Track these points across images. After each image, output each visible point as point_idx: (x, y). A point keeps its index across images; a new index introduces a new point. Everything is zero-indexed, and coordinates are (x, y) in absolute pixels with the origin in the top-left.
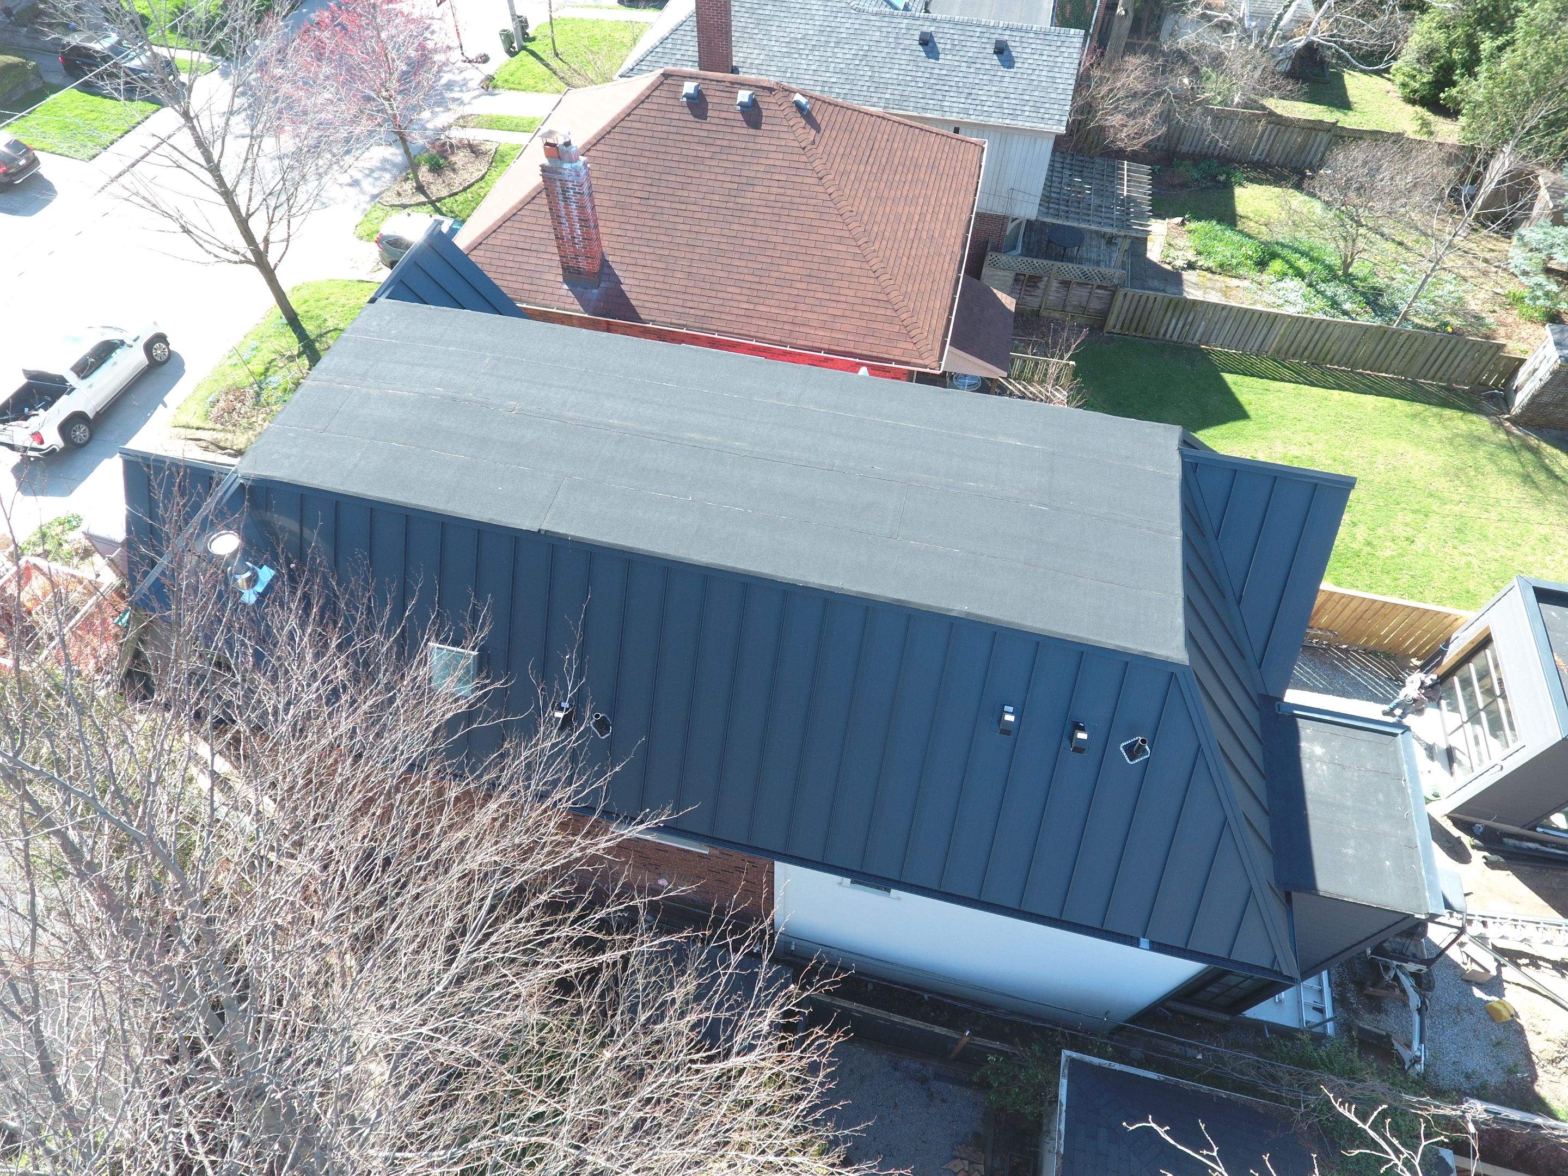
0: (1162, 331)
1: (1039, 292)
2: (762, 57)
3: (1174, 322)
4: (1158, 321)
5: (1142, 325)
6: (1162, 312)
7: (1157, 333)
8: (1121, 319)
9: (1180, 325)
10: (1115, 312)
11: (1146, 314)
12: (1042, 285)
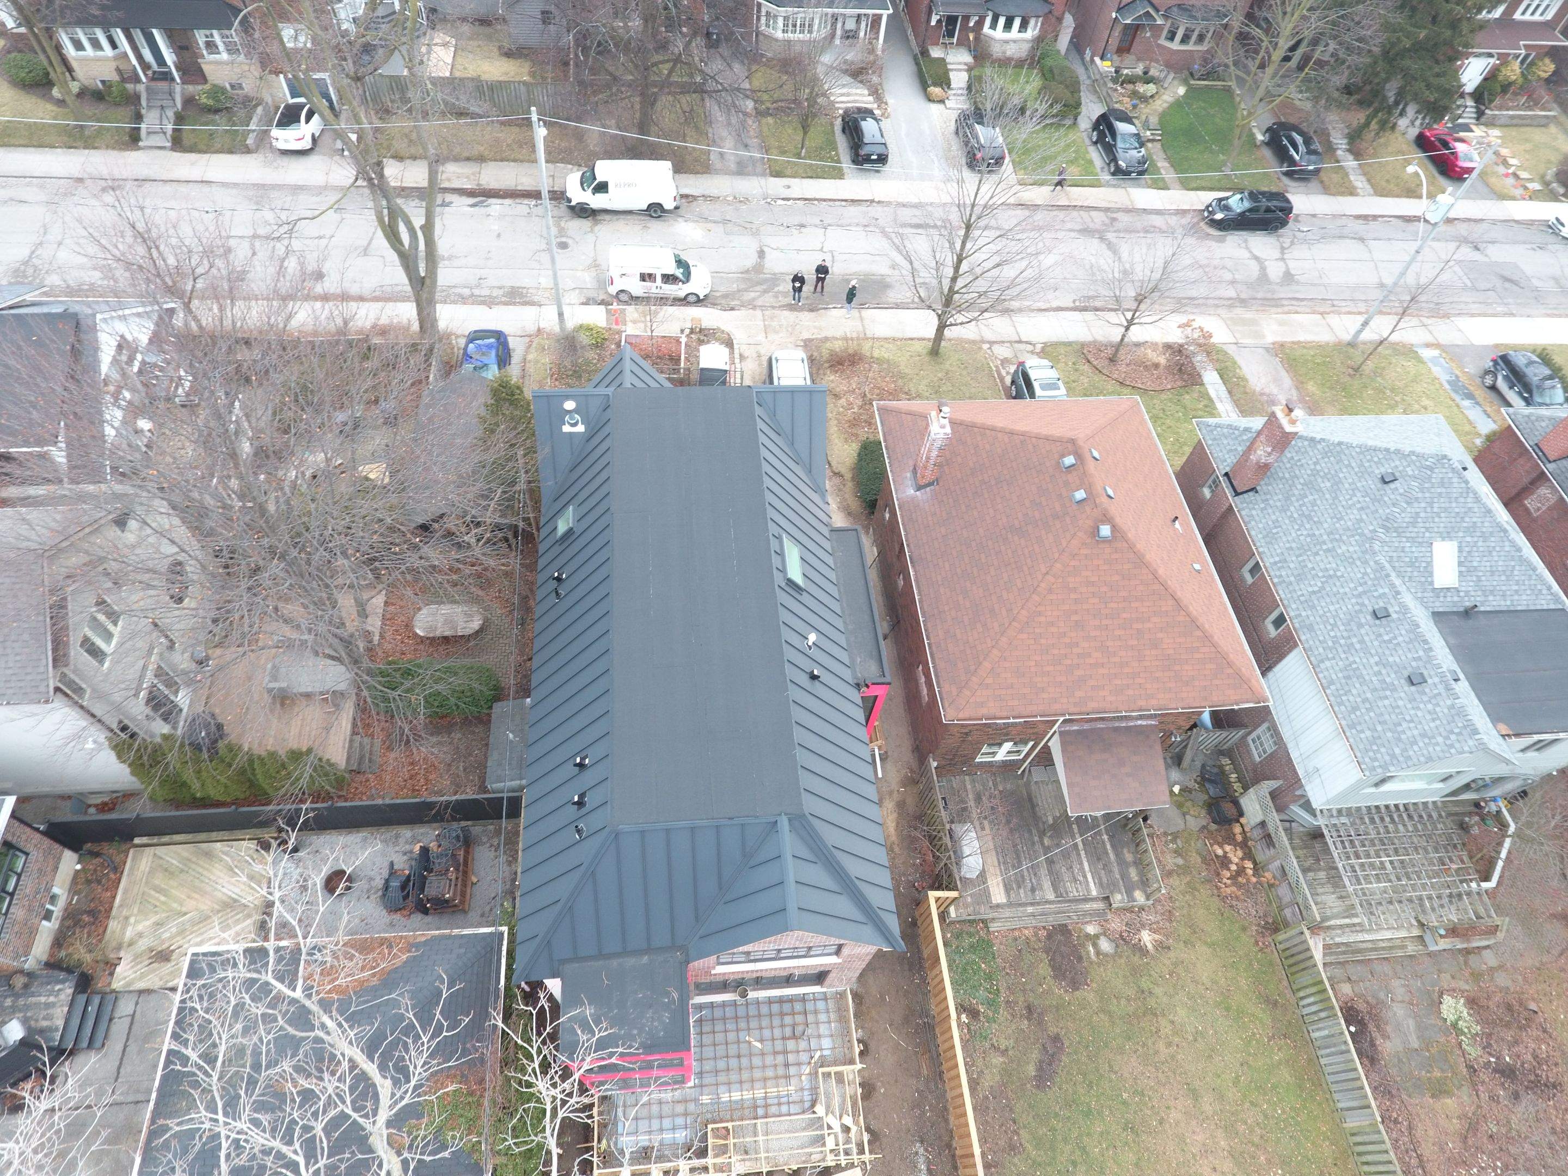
0: (1302, 994)
1: (1266, 851)
2: (1279, 504)
3: (1311, 1000)
4: (1305, 984)
5: (1294, 969)
6: (1311, 982)
7: (1299, 990)
8: (1287, 945)
9: (1314, 1008)
10: (1288, 935)
11: (1302, 966)
12: (1272, 851)
